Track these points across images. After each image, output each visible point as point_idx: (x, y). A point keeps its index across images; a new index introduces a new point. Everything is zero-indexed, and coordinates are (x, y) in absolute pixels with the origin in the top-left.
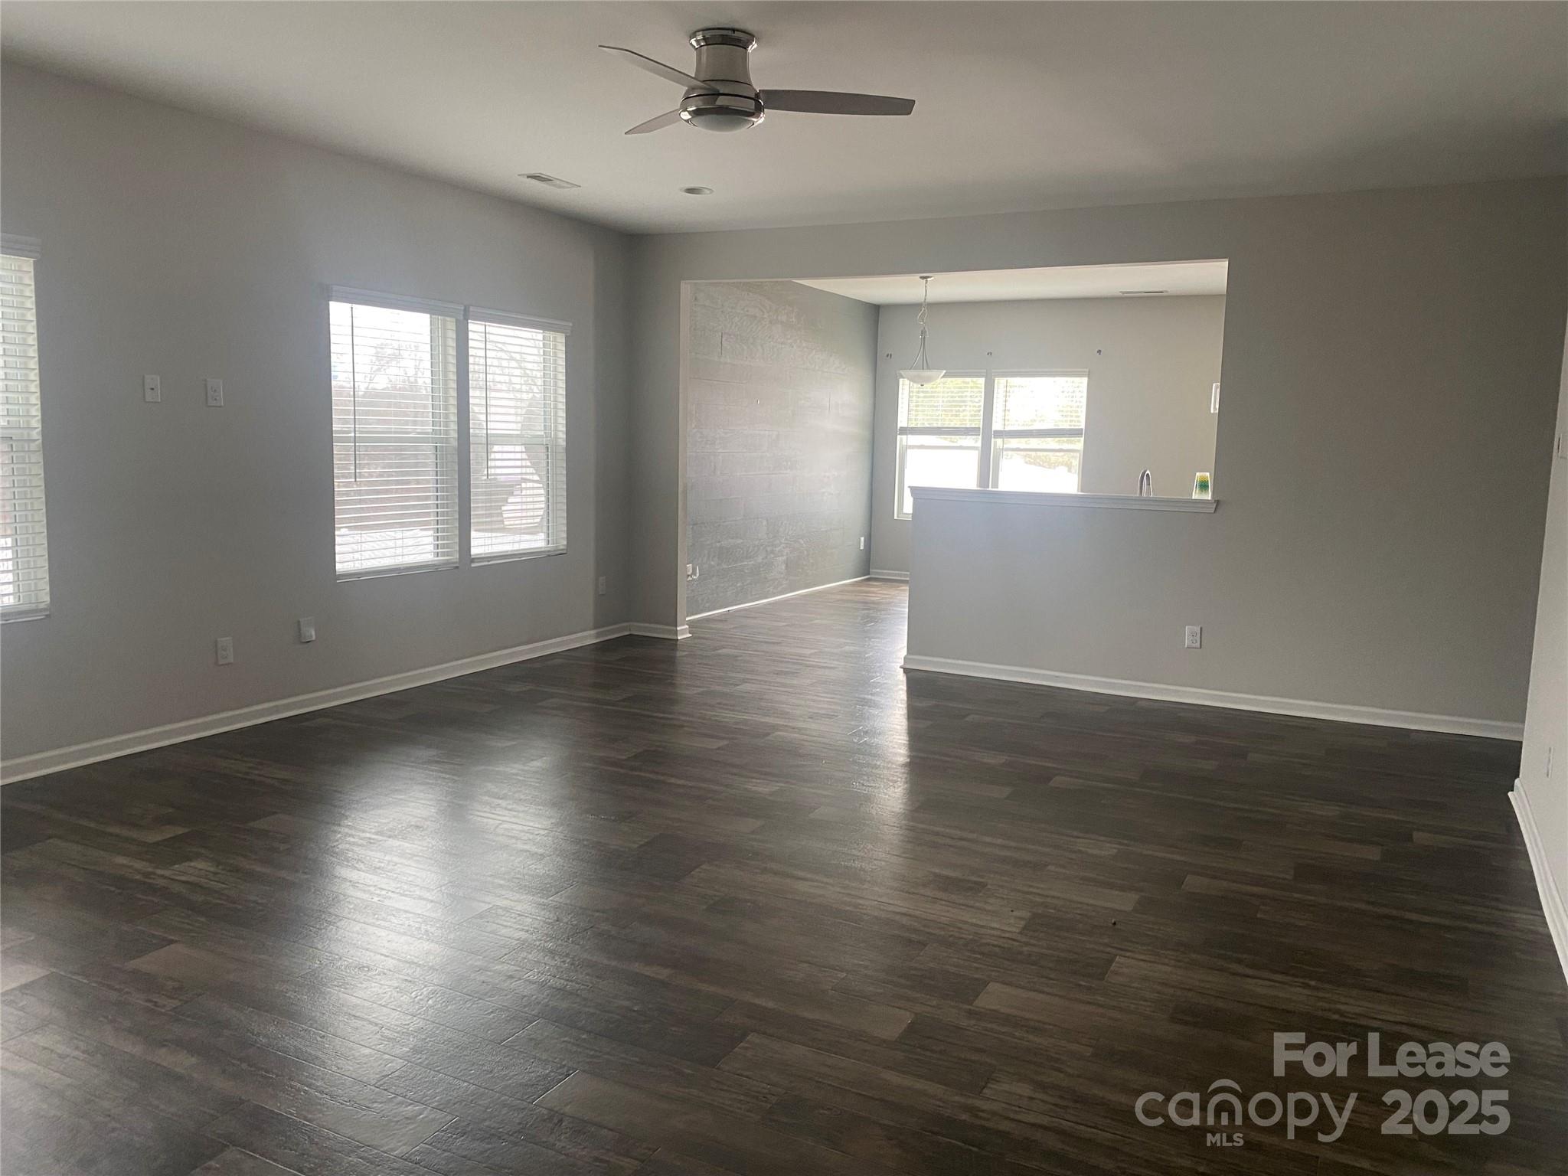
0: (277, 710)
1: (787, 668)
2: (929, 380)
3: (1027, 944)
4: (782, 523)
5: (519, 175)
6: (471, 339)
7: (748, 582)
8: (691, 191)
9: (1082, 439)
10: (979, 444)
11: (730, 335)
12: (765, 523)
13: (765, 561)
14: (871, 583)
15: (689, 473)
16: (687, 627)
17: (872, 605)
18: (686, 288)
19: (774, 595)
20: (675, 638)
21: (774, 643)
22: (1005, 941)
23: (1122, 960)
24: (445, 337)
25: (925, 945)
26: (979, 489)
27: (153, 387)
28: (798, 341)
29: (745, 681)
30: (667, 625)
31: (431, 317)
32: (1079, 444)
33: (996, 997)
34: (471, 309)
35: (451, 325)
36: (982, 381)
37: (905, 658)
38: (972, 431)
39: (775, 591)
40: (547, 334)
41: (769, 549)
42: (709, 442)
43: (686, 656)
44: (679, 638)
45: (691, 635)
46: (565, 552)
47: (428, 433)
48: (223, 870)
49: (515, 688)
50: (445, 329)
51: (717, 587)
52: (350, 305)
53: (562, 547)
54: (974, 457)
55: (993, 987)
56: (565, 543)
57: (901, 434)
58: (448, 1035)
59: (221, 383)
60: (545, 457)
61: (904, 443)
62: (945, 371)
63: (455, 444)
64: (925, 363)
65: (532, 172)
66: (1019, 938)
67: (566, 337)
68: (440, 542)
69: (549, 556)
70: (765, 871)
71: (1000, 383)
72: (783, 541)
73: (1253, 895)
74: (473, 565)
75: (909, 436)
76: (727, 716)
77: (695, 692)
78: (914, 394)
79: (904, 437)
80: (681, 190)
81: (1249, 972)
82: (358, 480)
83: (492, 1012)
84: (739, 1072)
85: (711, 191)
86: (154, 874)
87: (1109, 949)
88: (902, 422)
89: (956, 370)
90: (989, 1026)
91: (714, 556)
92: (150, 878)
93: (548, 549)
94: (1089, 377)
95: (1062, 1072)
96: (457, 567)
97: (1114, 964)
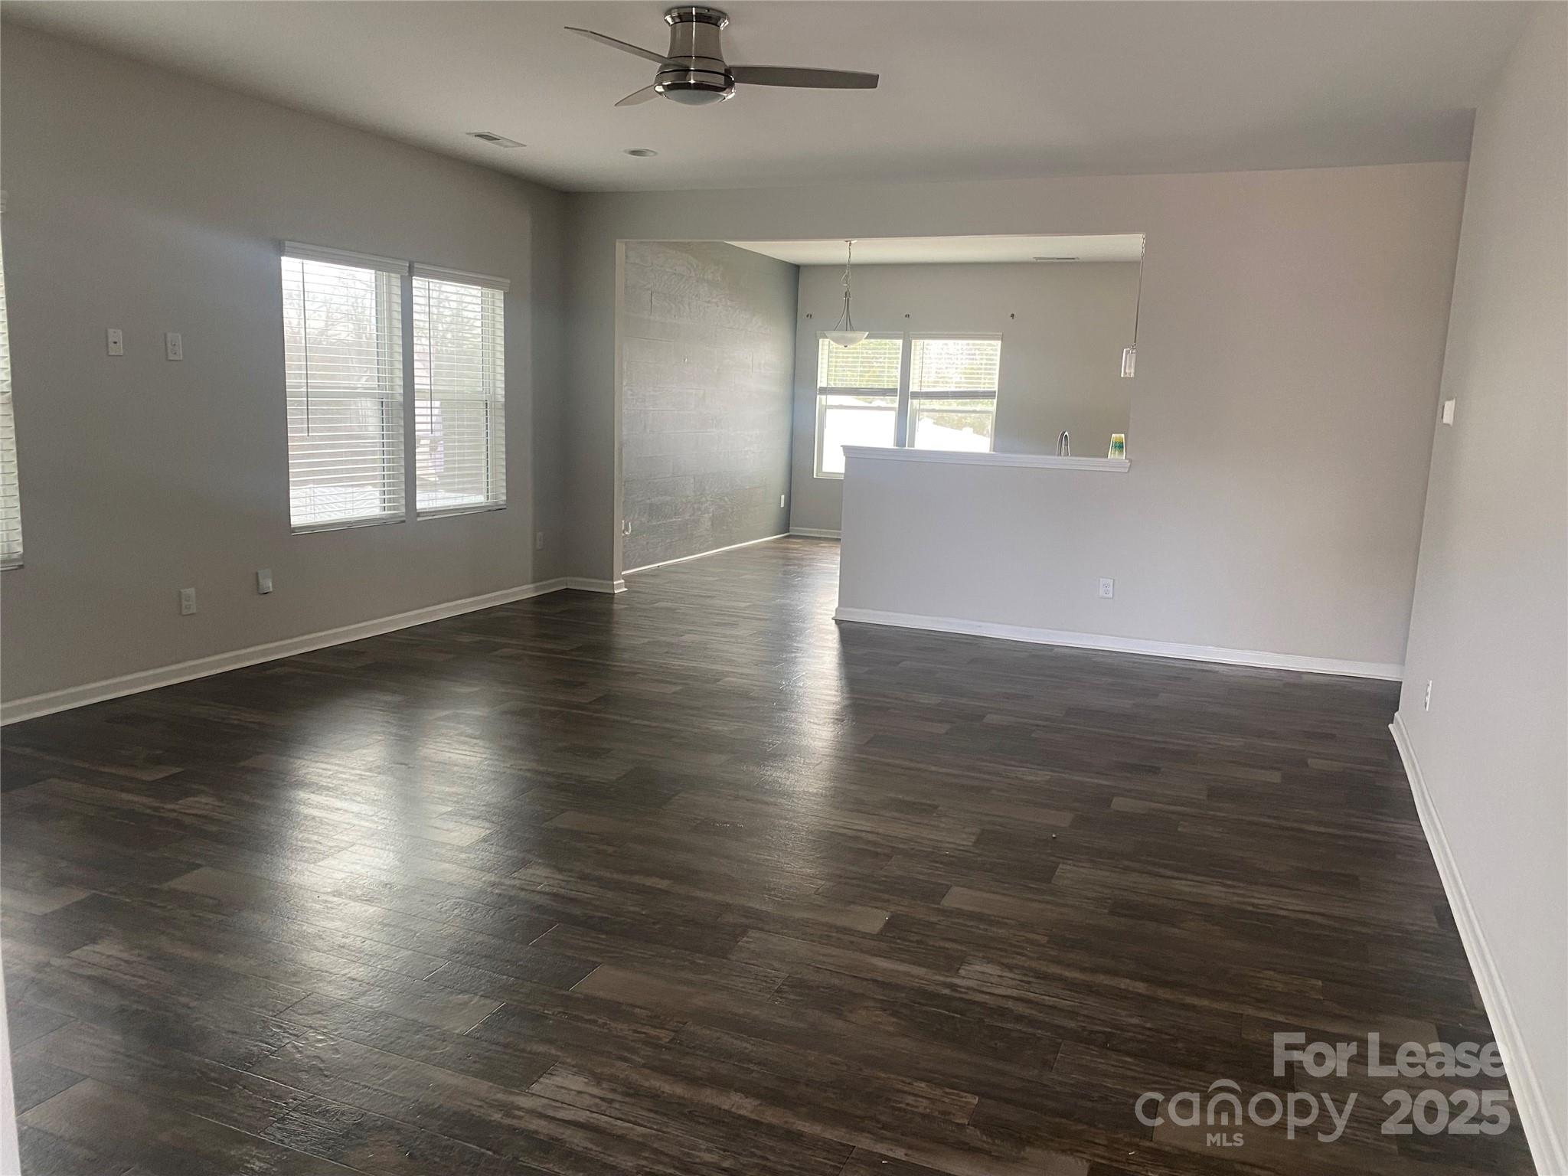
0: (238, 659)
1: (725, 620)
2: (853, 341)
3: (980, 855)
4: (708, 481)
5: (468, 134)
6: (416, 296)
7: (677, 538)
8: (634, 153)
9: (995, 401)
10: (896, 405)
11: (659, 293)
12: (692, 480)
13: (692, 518)
14: (791, 540)
15: (625, 431)
16: (623, 581)
17: (796, 561)
18: (620, 247)
19: (700, 551)
20: (611, 592)
21: (709, 597)
22: (961, 852)
23: (1065, 867)
24: (390, 293)
25: (891, 857)
26: (896, 448)
27: (116, 340)
28: (723, 300)
29: (689, 632)
30: (604, 579)
31: (376, 273)
32: (991, 405)
33: (959, 898)
34: (416, 265)
35: (396, 281)
36: (900, 342)
37: (836, 610)
38: (891, 392)
39: (702, 547)
40: (486, 290)
41: (696, 506)
42: (640, 400)
43: (625, 609)
44: (616, 592)
45: (626, 589)
46: (505, 507)
47: (374, 389)
48: (227, 804)
49: (466, 639)
50: (389, 285)
51: (647, 543)
52: (301, 260)
53: (502, 503)
54: (891, 417)
55: (955, 890)
56: (504, 498)
57: (820, 393)
58: (480, 938)
59: (180, 337)
60: (485, 412)
61: (824, 403)
62: (867, 333)
63: (401, 399)
64: (849, 323)
65: (480, 131)
66: (972, 849)
67: (504, 293)
68: (386, 497)
69: (490, 511)
70: (737, 797)
71: (917, 345)
72: (708, 498)
73: (1173, 813)
74: (419, 519)
75: (829, 396)
76: (676, 663)
77: (642, 642)
78: (834, 355)
79: (823, 397)
80: (625, 151)
81: (1176, 874)
82: (310, 434)
83: (514, 919)
84: (745, 961)
85: (656, 153)
86: (163, 808)
87: (1052, 858)
88: (822, 383)
89: (878, 331)
90: (957, 920)
91: (645, 513)
92: (160, 812)
93: (487, 504)
94: (1002, 340)
95: (1023, 956)
96: (404, 521)
97: (1058, 870)
